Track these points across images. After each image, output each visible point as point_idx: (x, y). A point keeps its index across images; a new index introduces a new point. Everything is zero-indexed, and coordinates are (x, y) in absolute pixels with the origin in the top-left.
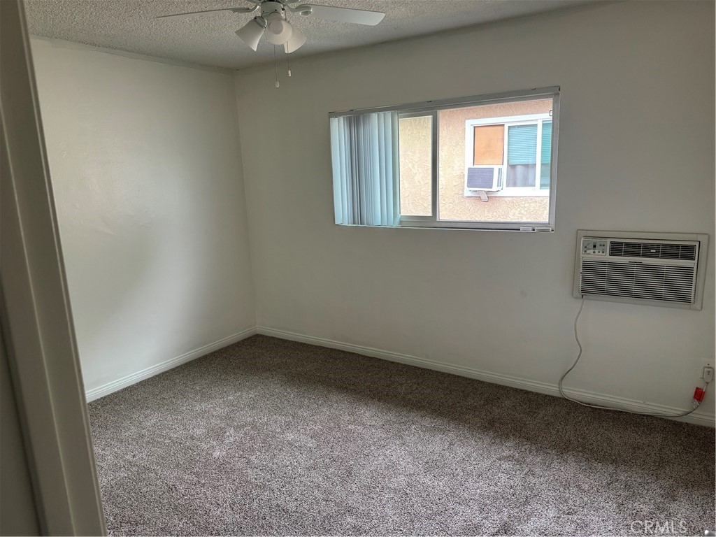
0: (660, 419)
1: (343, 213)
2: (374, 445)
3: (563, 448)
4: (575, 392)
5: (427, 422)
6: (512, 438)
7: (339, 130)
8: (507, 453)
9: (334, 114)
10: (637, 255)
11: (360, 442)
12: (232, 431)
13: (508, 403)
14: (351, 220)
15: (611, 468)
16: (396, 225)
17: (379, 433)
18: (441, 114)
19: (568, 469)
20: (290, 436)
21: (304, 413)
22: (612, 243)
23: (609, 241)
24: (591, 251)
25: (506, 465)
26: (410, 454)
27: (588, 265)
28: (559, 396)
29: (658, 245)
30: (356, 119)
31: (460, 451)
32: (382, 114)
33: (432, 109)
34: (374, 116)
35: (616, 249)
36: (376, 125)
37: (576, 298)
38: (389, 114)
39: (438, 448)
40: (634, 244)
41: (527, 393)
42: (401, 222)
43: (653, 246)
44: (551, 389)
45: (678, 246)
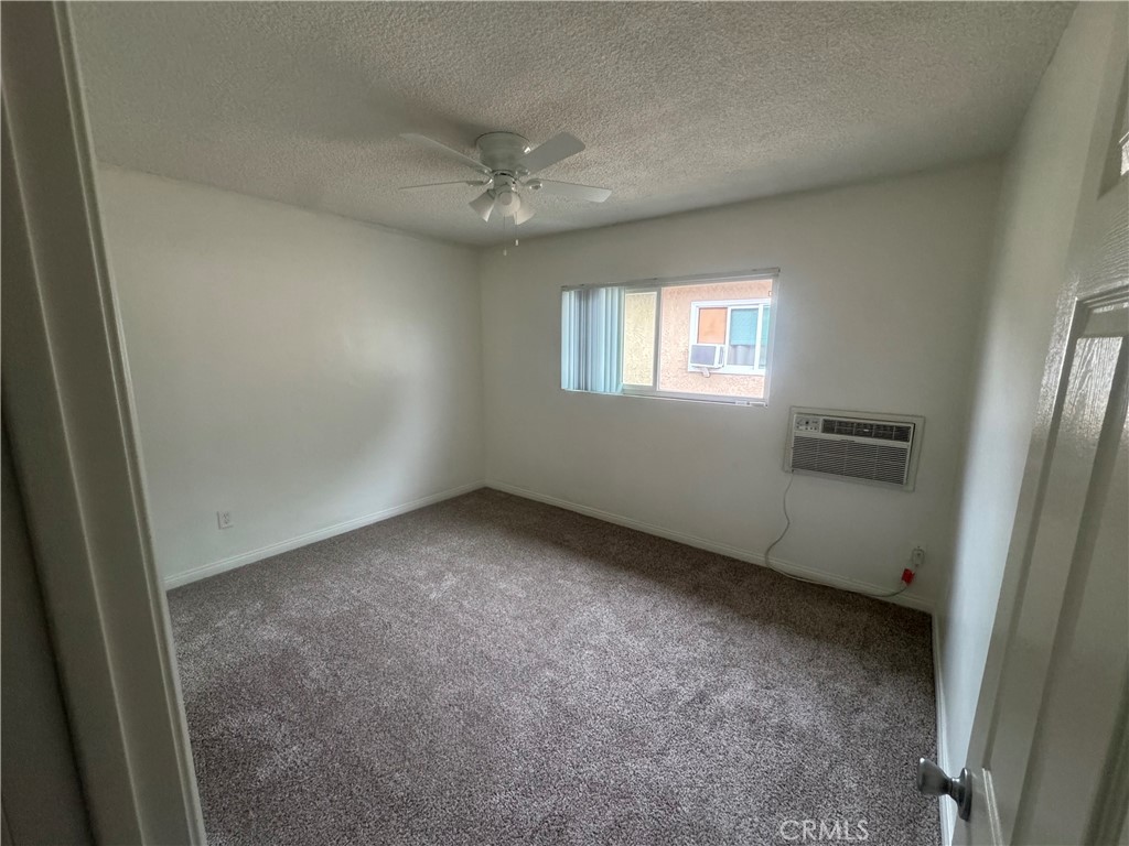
0: (867, 597)
1: (569, 381)
2: (581, 601)
3: (764, 617)
4: (780, 563)
5: (634, 582)
6: (715, 604)
7: (569, 302)
8: (708, 619)
9: (566, 288)
10: (851, 434)
11: (567, 597)
12: (450, 574)
13: (714, 569)
14: (576, 385)
15: (813, 644)
16: (618, 393)
17: (587, 590)
18: (664, 289)
19: (769, 640)
20: (503, 586)
21: (519, 565)
22: (825, 421)
23: (822, 419)
24: (803, 428)
25: (708, 632)
26: (615, 612)
27: (798, 439)
28: (765, 565)
29: (872, 425)
30: (586, 293)
31: (663, 614)
32: (610, 289)
33: (655, 286)
34: (603, 290)
35: (829, 427)
36: (604, 298)
37: (787, 472)
38: (616, 290)
39: (642, 609)
40: (847, 423)
41: (734, 560)
42: (623, 390)
43: (865, 426)
44: (757, 558)
45: (892, 427)
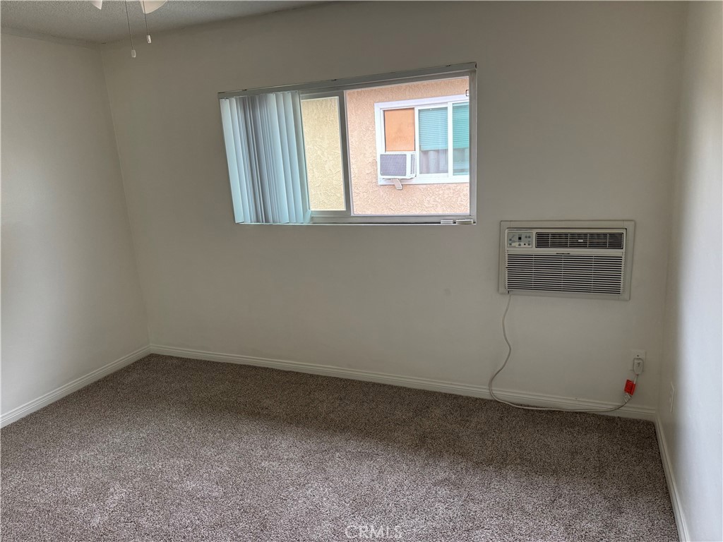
0: (594, 415)
1: (243, 211)
2: (293, 485)
3: (498, 462)
4: (507, 393)
5: (352, 446)
6: (446, 456)
7: (231, 115)
8: (442, 476)
9: (224, 95)
10: (565, 246)
11: (275, 483)
12: (118, 485)
13: (438, 412)
14: (254, 218)
15: (552, 481)
16: (307, 222)
17: (298, 469)
18: (348, 94)
19: (507, 487)
20: (190, 485)
21: (208, 452)
22: (539, 235)
23: (534, 232)
24: (516, 244)
25: (443, 492)
26: (335, 491)
27: (512, 258)
28: (490, 398)
29: (586, 235)
30: (251, 100)
31: (391, 480)
32: (280, 94)
33: (338, 88)
34: (272, 97)
35: (543, 240)
36: (275, 108)
37: (502, 294)
38: (289, 95)
39: (366, 480)
40: (560, 235)
41: (456, 397)
42: (312, 218)
43: (579, 235)
44: (481, 391)
45: (605, 235)
